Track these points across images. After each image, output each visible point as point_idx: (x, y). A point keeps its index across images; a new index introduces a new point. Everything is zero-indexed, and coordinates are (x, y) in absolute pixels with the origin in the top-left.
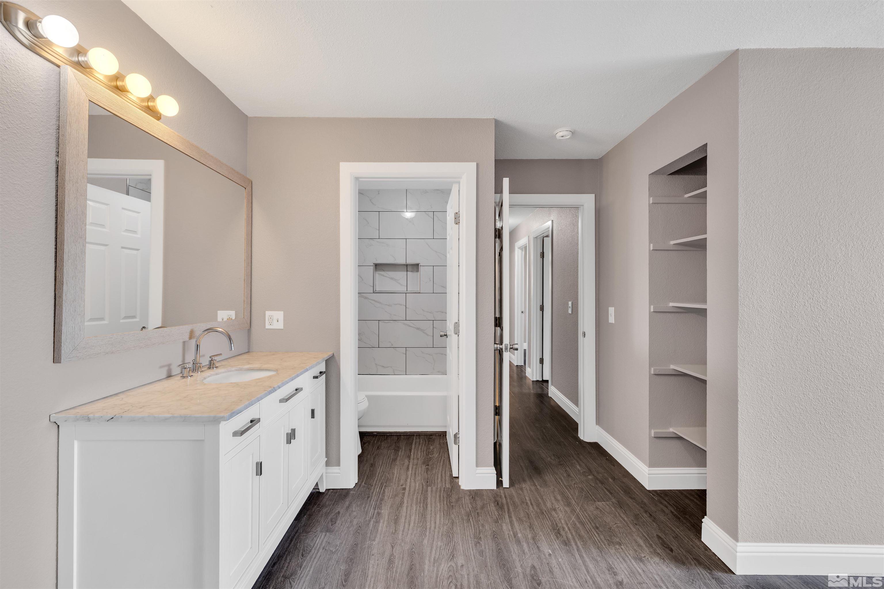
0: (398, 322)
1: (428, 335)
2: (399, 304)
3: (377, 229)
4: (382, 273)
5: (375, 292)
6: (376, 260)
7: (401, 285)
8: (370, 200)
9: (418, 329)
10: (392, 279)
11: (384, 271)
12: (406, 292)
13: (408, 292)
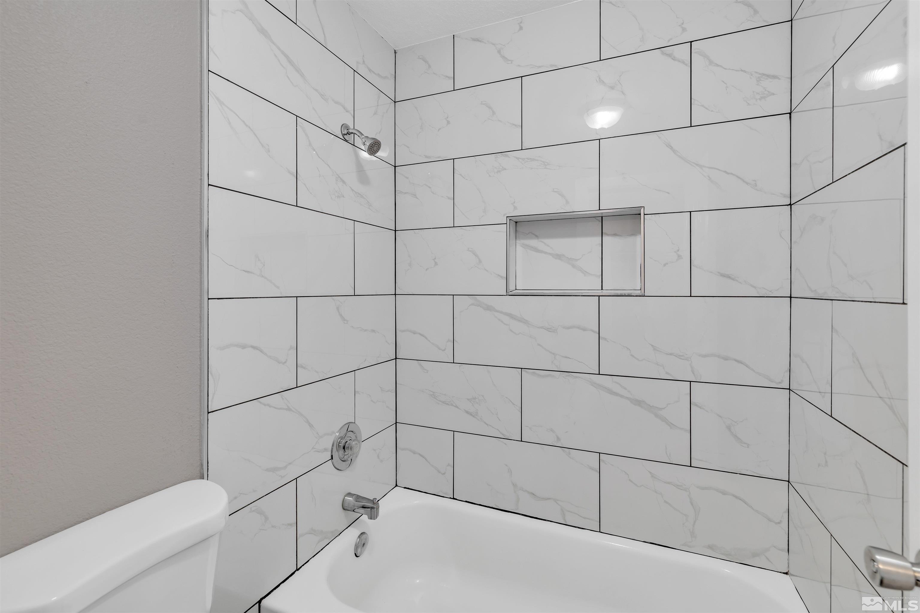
0: (576, 377)
1: (671, 425)
2: (579, 328)
3: (516, 125)
4: (533, 242)
5: (510, 293)
6: (515, 208)
7: (585, 273)
8: (499, 52)
9: (638, 403)
10: (559, 257)
11: (537, 237)
12: (600, 293)
13: (604, 292)
